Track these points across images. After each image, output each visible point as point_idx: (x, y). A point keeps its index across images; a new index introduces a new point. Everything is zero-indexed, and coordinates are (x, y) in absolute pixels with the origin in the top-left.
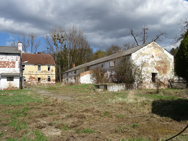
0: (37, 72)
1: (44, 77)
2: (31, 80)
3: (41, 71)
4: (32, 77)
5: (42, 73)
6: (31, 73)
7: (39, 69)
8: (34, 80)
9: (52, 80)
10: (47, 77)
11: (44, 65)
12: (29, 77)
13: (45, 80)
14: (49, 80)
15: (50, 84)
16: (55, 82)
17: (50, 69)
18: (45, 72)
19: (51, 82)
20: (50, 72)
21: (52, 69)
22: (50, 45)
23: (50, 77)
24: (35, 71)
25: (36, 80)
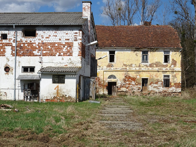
0: (140, 66)
1: (155, 78)
2: (128, 83)
3: (148, 64)
4: (129, 77)
5: (150, 69)
6: (128, 68)
7: (145, 59)
8: (133, 83)
9: (172, 84)
10: (161, 77)
11: (155, 49)
12: (124, 77)
13: (157, 83)
14: (167, 83)
15: (170, 94)
16: (179, 90)
17: (169, 60)
18: (157, 66)
19: (170, 90)
20: (169, 65)
21: (173, 60)
22: (181, 5)
23: (168, 76)
24: (135, 65)
25: (139, 84)
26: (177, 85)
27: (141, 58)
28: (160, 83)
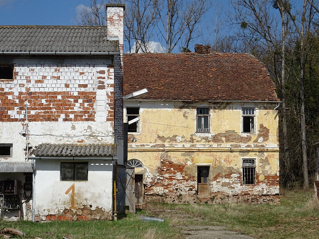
0: (192, 140)
1: (226, 165)
2: (167, 175)
3: (209, 135)
4: (171, 163)
5: (215, 145)
6: (167, 144)
7: (203, 124)
8: (179, 176)
9: (261, 178)
10: (237, 163)
11: (223, 104)
12: (159, 164)
13: (228, 176)
14: (249, 175)
15: (256, 198)
16: (276, 190)
17: (253, 127)
18: (228, 140)
19: (257, 189)
20: (254, 138)
21: (261, 126)
22: (254, 10)
23: (252, 161)
24: (183, 137)
25: (191, 178)
26: (270, 180)
27: (195, 123)
28: (236, 175)
